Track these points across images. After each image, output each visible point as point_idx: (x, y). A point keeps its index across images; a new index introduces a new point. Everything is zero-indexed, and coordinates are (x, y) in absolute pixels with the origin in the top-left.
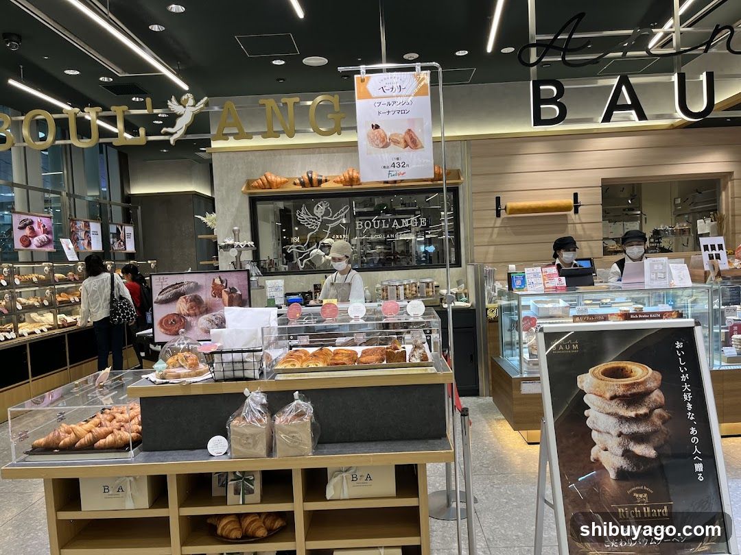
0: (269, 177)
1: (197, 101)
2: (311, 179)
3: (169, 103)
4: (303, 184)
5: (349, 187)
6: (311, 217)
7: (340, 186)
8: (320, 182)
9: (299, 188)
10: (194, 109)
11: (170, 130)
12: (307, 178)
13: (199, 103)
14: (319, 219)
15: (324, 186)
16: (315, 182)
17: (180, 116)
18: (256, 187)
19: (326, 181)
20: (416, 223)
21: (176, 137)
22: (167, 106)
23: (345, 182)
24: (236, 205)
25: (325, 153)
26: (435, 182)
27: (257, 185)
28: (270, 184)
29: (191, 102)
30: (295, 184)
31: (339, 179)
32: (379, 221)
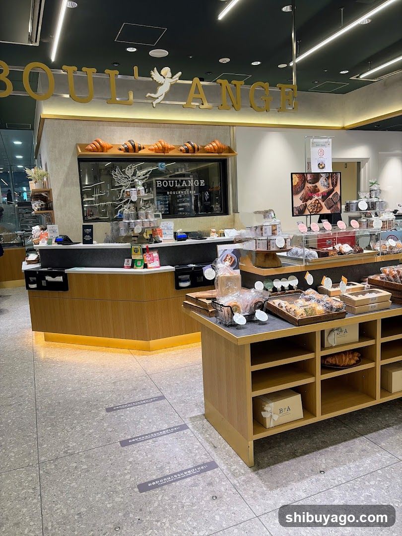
0: (101, 142)
2: (134, 146)
3: (152, 73)
4: (127, 150)
5: (163, 154)
6: (124, 176)
7: (153, 153)
8: (140, 149)
9: (122, 152)
10: (171, 80)
12: (131, 146)
13: (175, 76)
14: (129, 178)
15: (141, 152)
16: (137, 148)
17: (161, 84)
18: (90, 150)
19: (144, 148)
20: (198, 183)
21: (157, 101)
23: (156, 150)
24: (68, 163)
26: (220, 154)
27: (90, 148)
28: (103, 149)
29: (170, 75)
30: (120, 150)
31: (153, 148)
32: (173, 181)
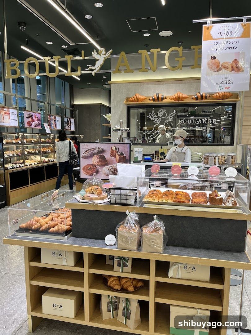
0: (138, 96)
1: (107, 51)
2: (158, 97)
3: (93, 53)
4: (154, 100)
5: (178, 102)
6: (156, 117)
7: (173, 101)
8: (162, 99)
9: (152, 102)
10: (105, 56)
11: (93, 68)
12: (156, 97)
13: (108, 53)
14: (160, 118)
15: (164, 101)
16: (160, 99)
17: (98, 60)
18: (131, 101)
19: (166, 98)
20: (211, 121)
21: (95, 71)
22: (91, 55)
23: (175, 99)
24: (121, 109)
25: (166, 84)
26: (224, 100)
27: (131, 100)
28: (138, 100)
29: (104, 52)
30: (150, 100)
31: (172, 98)
32: (191, 120)
